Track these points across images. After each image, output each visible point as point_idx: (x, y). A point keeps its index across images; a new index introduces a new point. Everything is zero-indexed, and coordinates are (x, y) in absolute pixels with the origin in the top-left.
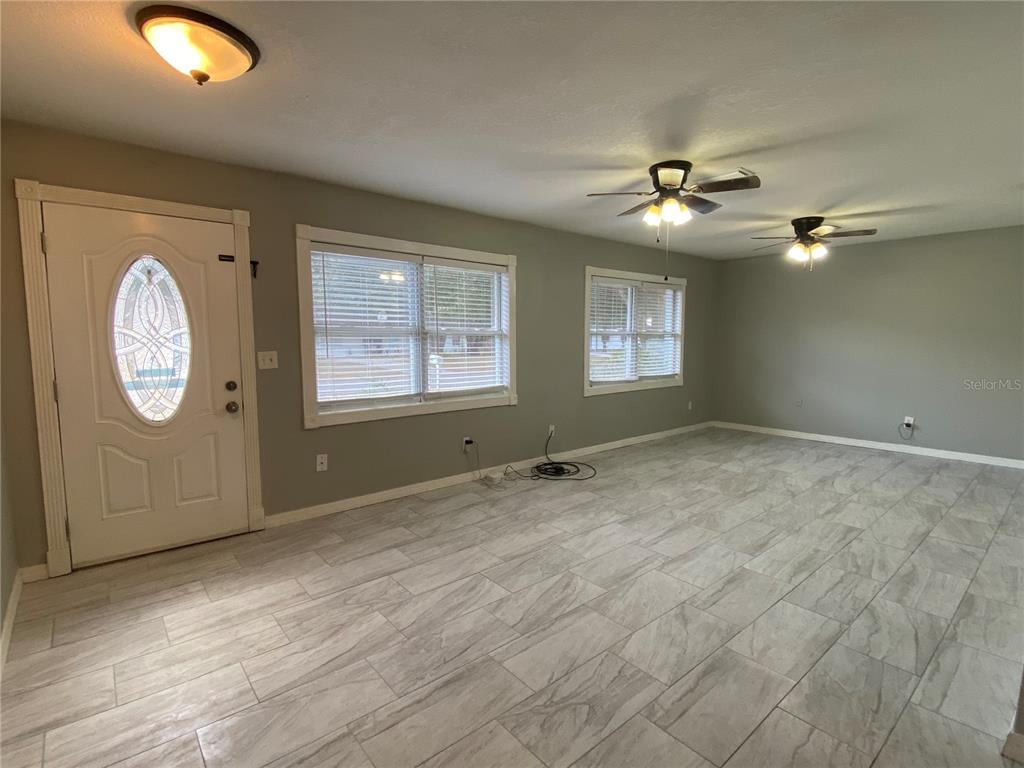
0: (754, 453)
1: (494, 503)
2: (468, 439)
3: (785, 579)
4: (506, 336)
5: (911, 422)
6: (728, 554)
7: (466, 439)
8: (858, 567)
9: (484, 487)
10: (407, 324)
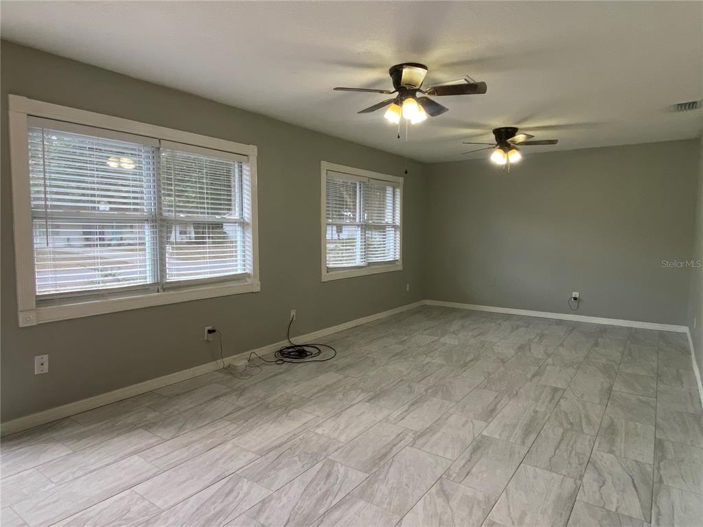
0: (463, 327)
1: (241, 392)
2: (210, 328)
3: (519, 442)
4: (248, 224)
5: (577, 296)
6: (467, 422)
7: (207, 328)
8: (571, 424)
9: (229, 377)
10: (142, 210)
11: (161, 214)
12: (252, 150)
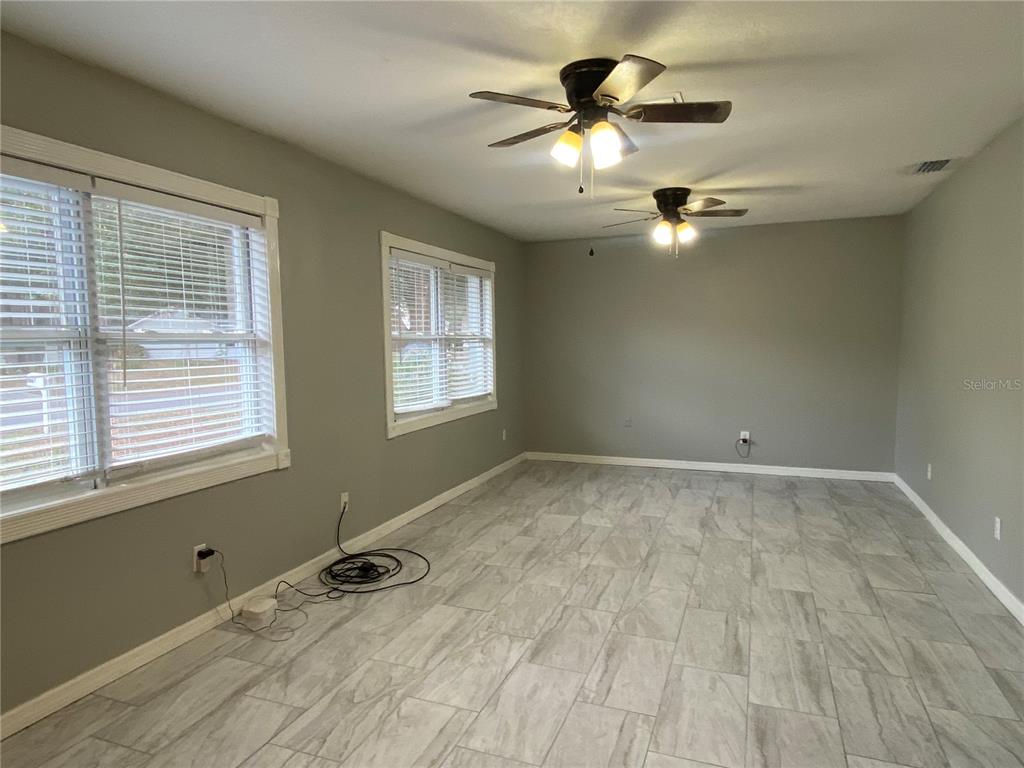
2: (202, 547)
5: (747, 437)
7: (197, 550)
9: (247, 639)
10: (57, 323)
11: (96, 329)
12: (270, 206)
